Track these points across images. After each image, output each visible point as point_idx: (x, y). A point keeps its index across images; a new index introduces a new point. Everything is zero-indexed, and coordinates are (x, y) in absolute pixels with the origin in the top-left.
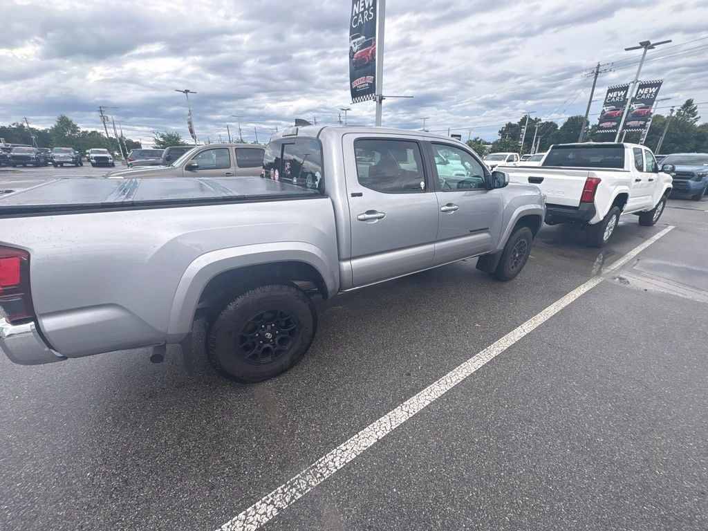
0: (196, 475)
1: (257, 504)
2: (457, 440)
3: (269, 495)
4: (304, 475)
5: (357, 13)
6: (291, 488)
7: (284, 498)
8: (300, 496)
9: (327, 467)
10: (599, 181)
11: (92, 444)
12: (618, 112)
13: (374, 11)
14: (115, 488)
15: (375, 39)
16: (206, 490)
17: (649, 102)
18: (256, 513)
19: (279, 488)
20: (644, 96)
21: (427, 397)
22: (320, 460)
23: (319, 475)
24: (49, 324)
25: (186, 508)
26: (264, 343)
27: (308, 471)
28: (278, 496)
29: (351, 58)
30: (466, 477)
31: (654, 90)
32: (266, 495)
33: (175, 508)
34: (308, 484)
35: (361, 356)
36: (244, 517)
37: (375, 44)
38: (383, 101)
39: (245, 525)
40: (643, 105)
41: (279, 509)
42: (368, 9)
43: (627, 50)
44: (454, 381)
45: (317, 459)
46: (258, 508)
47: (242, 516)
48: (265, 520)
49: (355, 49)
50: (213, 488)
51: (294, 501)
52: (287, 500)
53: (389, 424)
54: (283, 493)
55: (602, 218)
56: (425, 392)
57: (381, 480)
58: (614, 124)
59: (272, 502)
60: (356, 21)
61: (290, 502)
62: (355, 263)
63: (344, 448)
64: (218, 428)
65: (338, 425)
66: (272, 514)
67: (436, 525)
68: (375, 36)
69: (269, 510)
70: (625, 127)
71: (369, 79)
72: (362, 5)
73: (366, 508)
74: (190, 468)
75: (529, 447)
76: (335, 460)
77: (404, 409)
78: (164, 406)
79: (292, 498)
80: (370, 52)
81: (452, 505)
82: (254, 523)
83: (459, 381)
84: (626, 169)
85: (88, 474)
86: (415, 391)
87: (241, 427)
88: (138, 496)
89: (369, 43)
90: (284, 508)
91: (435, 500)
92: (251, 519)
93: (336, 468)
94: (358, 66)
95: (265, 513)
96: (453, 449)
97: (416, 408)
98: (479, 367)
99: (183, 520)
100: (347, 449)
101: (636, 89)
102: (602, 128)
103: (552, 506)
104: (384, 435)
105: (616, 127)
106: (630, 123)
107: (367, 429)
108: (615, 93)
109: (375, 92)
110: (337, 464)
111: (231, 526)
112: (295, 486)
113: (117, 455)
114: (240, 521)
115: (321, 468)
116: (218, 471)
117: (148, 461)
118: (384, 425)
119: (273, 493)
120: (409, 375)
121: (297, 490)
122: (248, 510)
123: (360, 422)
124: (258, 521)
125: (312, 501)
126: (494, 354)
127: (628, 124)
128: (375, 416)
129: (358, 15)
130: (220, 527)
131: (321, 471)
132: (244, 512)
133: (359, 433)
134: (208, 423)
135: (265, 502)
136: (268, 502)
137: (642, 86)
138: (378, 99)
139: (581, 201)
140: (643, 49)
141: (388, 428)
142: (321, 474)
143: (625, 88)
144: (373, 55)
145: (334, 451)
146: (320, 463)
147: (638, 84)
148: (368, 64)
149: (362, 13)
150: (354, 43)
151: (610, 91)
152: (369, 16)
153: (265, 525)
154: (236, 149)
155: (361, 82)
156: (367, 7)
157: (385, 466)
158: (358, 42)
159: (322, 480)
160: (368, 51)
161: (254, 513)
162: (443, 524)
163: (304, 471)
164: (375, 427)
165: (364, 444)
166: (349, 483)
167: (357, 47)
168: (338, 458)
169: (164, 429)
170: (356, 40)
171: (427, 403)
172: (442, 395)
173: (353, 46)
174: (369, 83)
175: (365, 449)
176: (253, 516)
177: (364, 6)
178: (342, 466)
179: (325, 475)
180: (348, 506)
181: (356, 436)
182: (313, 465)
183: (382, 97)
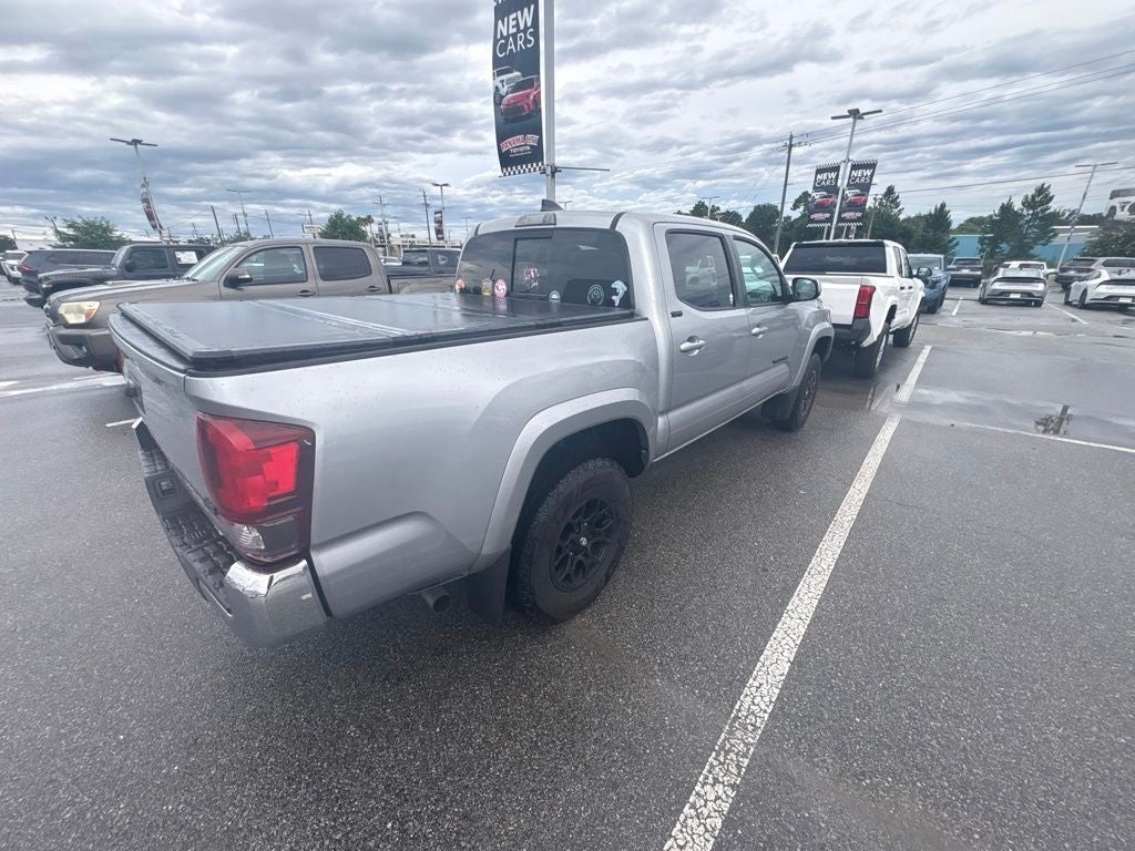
0: (574, 775)
1: (698, 788)
2: (882, 641)
3: (705, 772)
4: (731, 733)
5: (505, 34)
6: (727, 753)
7: (728, 770)
8: (746, 761)
9: (753, 713)
10: (874, 289)
11: (354, 778)
12: (831, 200)
13: (536, 34)
14: (457, 833)
15: (538, 79)
16: (608, 792)
17: (865, 188)
18: (706, 801)
19: (711, 759)
20: (858, 180)
21: (811, 595)
22: (737, 707)
23: (750, 728)
24: (329, 560)
25: (598, 825)
26: (576, 554)
27: (731, 726)
28: (717, 769)
29: (497, 103)
30: (923, 681)
31: (869, 172)
32: (700, 773)
33: (581, 832)
34: (744, 743)
35: (686, 557)
36: (693, 812)
37: (539, 86)
38: (557, 174)
39: (702, 821)
40: (858, 191)
41: (733, 786)
42: (525, 31)
43: (833, 118)
44: (825, 567)
45: (732, 707)
46: (702, 793)
47: (686, 809)
48: (726, 807)
49: (503, 91)
50: (615, 786)
51: (744, 770)
52: (734, 771)
53: (788, 638)
54: (722, 764)
55: (875, 339)
56: (802, 587)
57: (834, 712)
58: (828, 215)
59: (716, 781)
60: (503, 48)
61: (739, 773)
62: (673, 415)
63: (756, 684)
64: (554, 700)
65: (724, 655)
66: (727, 796)
67: (933, 747)
68: (539, 73)
69: (720, 792)
70: (841, 220)
71: (532, 139)
72: (512, 23)
73: (840, 751)
74: (556, 767)
75: (964, 630)
76: (756, 702)
77: (792, 615)
78: (435, 688)
79: (739, 767)
80: (532, 97)
81: (935, 719)
82: (712, 814)
83: (832, 567)
84: (888, 274)
85: (389, 825)
86: (788, 591)
87: (589, 690)
88: (506, 834)
89: (530, 83)
90: (738, 783)
91: (911, 717)
92: (706, 812)
93: (765, 712)
94: (511, 117)
95: (718, 798)
96: (885, 653)
97: (806, 611)
98: (842, 544)
99: (607, 844)
100: (761, 685)
101: (849, 169)
102: (813, 221)
103: (1032, 691)
104: (794, 655)
105: (830, 220)
106: (847, 215)
107: (766, 652)
108: (825, 175)
109: (542, 160)
110: (763, 707)
111: (684, 830)
112: (730, 751)
113: (417, 782)
114: (692, 818)
115: (746, 717)
116: (604, 760)
117: (480, 777)
118: (784, 642)
119: (707, 767)
120: (764, 570)
121: (737, 754)
122: (692, 799)
123: (751, 645)
124: (716, 811)
125: (768, 763)
126: (848, 526)
127: (843, 216)
128: (765, 632)
129: (507, 38)
130: (671, 836)
131: (748, 721)
132: (688, 805)
133: (761, 659)
134: (532, 696)
135: (706, 784)
136: (711, 781)
137: (855, 167)
138: (549, 171)
139: (855, 317)
140: (851, 120)
141: (793, 645)
142: (752, 725)
143: (836, 169)
144: (537, 101)
145: (746, 690)
146: (739, 711)
147: (850, 164)
148: (529, 116)
149: (514, 35)
150: (502, 81)
151: (819, 171)
152: (527, 41)
153: (729, 812)
154: (315, 248)
155: (515, 143)
156: (522, 27)
157: (824, 694)
158: (509, 81)
159: (760, 732)
160: (528, 96)
161: (702, 802)
162: (939, 743)
163: (727, 727)
164: (775, 646)
165: (777, 673)
166: (796, 727)
167: (506, 87)
168: (760, 699)
169: (465, 722)
170: (504, 77)
171: (815, 603)
172: (825, 589)
173: (500, 85)
174: (531, 146)
175: (783, 678)
176: (705, 806)
177: (517, 25)
178: (771, 707)
179: (758, 724)
180: (817, 756)
181: (759, 664)
182: (733, 715)
183: (556, 168)
